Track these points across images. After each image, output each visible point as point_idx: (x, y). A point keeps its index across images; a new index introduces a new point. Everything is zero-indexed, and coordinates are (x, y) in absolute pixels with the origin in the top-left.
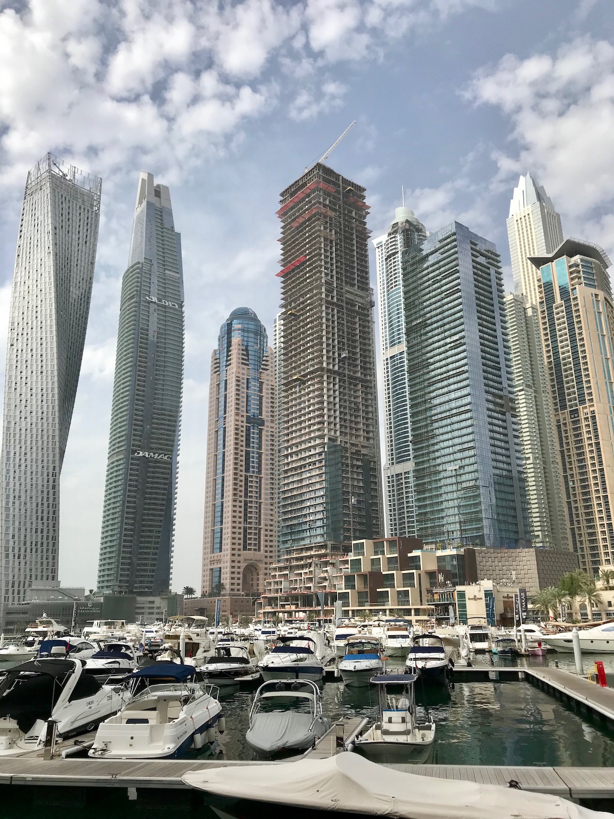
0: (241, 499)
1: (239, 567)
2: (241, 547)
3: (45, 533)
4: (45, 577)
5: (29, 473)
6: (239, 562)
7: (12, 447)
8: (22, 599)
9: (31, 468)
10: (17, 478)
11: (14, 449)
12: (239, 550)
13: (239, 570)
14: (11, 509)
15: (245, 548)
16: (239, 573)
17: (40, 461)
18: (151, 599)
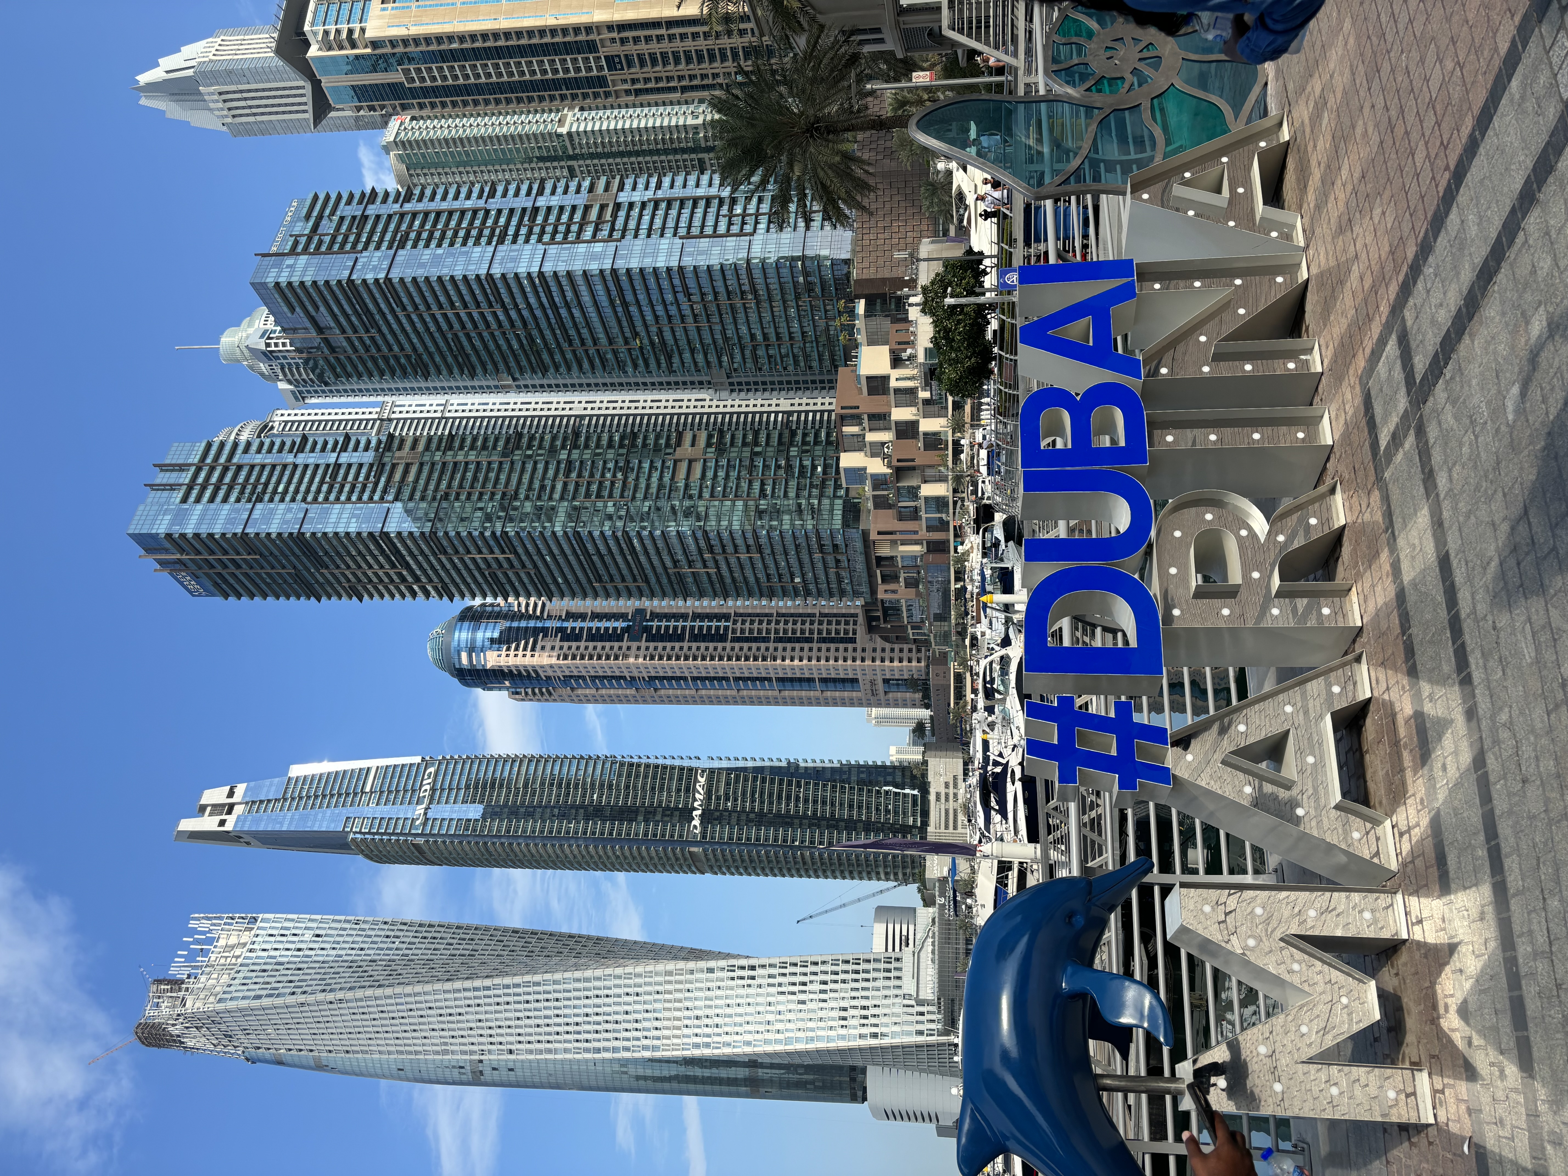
0: (771, 649)
1: (883, 650)
2: (850, 646)
3: (828, 978)
4: (897, 974)
5: (729, 1011)
6: (874, 650)
7: (686, 1040)
8: (931, 1008)
9: (721, 1007)
10: (737, 1029)
11: (688, 1036)
12: (855, 650)
13: (888, 650)
14: (788, 1035)
15: (853, 640)
16: (892, 650)
17: (708, 993)
18: (932, 797)
